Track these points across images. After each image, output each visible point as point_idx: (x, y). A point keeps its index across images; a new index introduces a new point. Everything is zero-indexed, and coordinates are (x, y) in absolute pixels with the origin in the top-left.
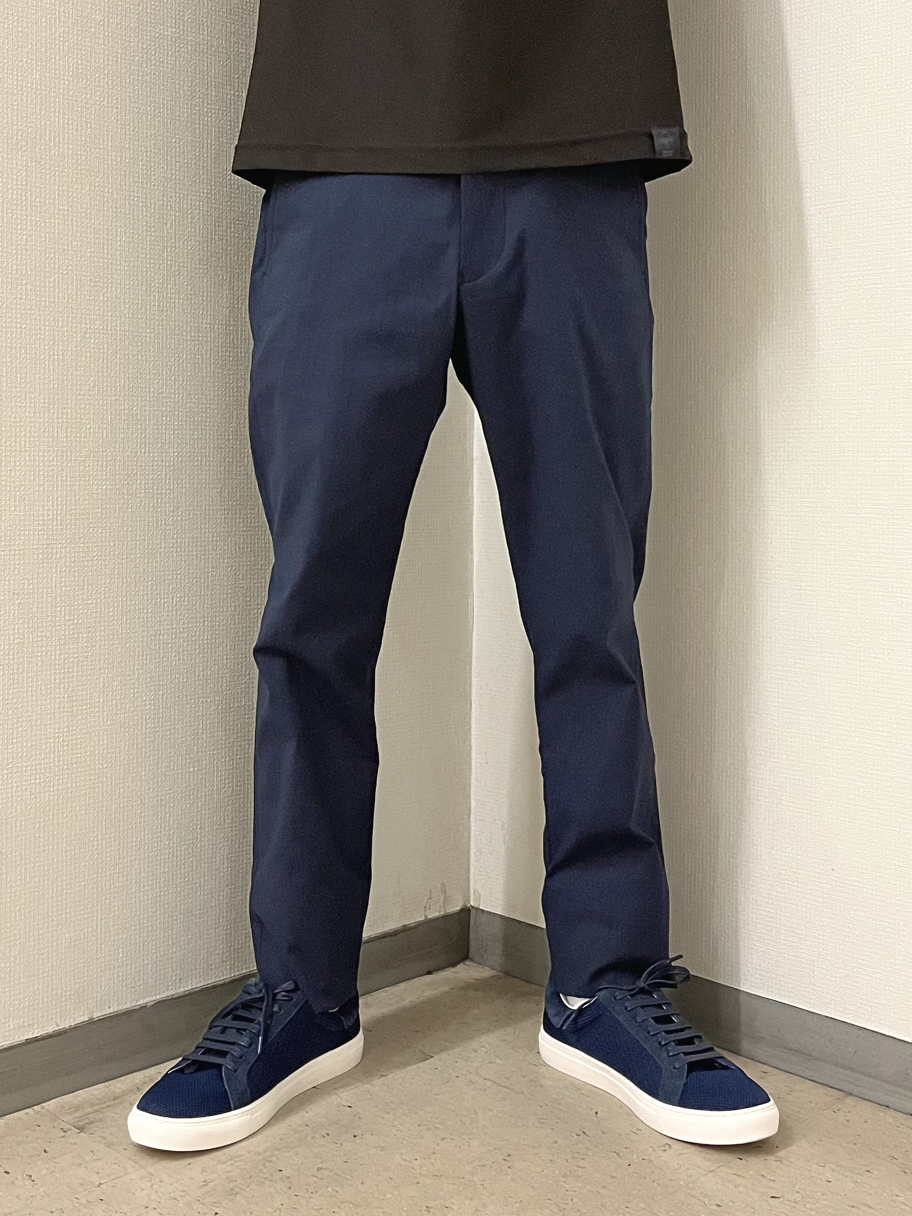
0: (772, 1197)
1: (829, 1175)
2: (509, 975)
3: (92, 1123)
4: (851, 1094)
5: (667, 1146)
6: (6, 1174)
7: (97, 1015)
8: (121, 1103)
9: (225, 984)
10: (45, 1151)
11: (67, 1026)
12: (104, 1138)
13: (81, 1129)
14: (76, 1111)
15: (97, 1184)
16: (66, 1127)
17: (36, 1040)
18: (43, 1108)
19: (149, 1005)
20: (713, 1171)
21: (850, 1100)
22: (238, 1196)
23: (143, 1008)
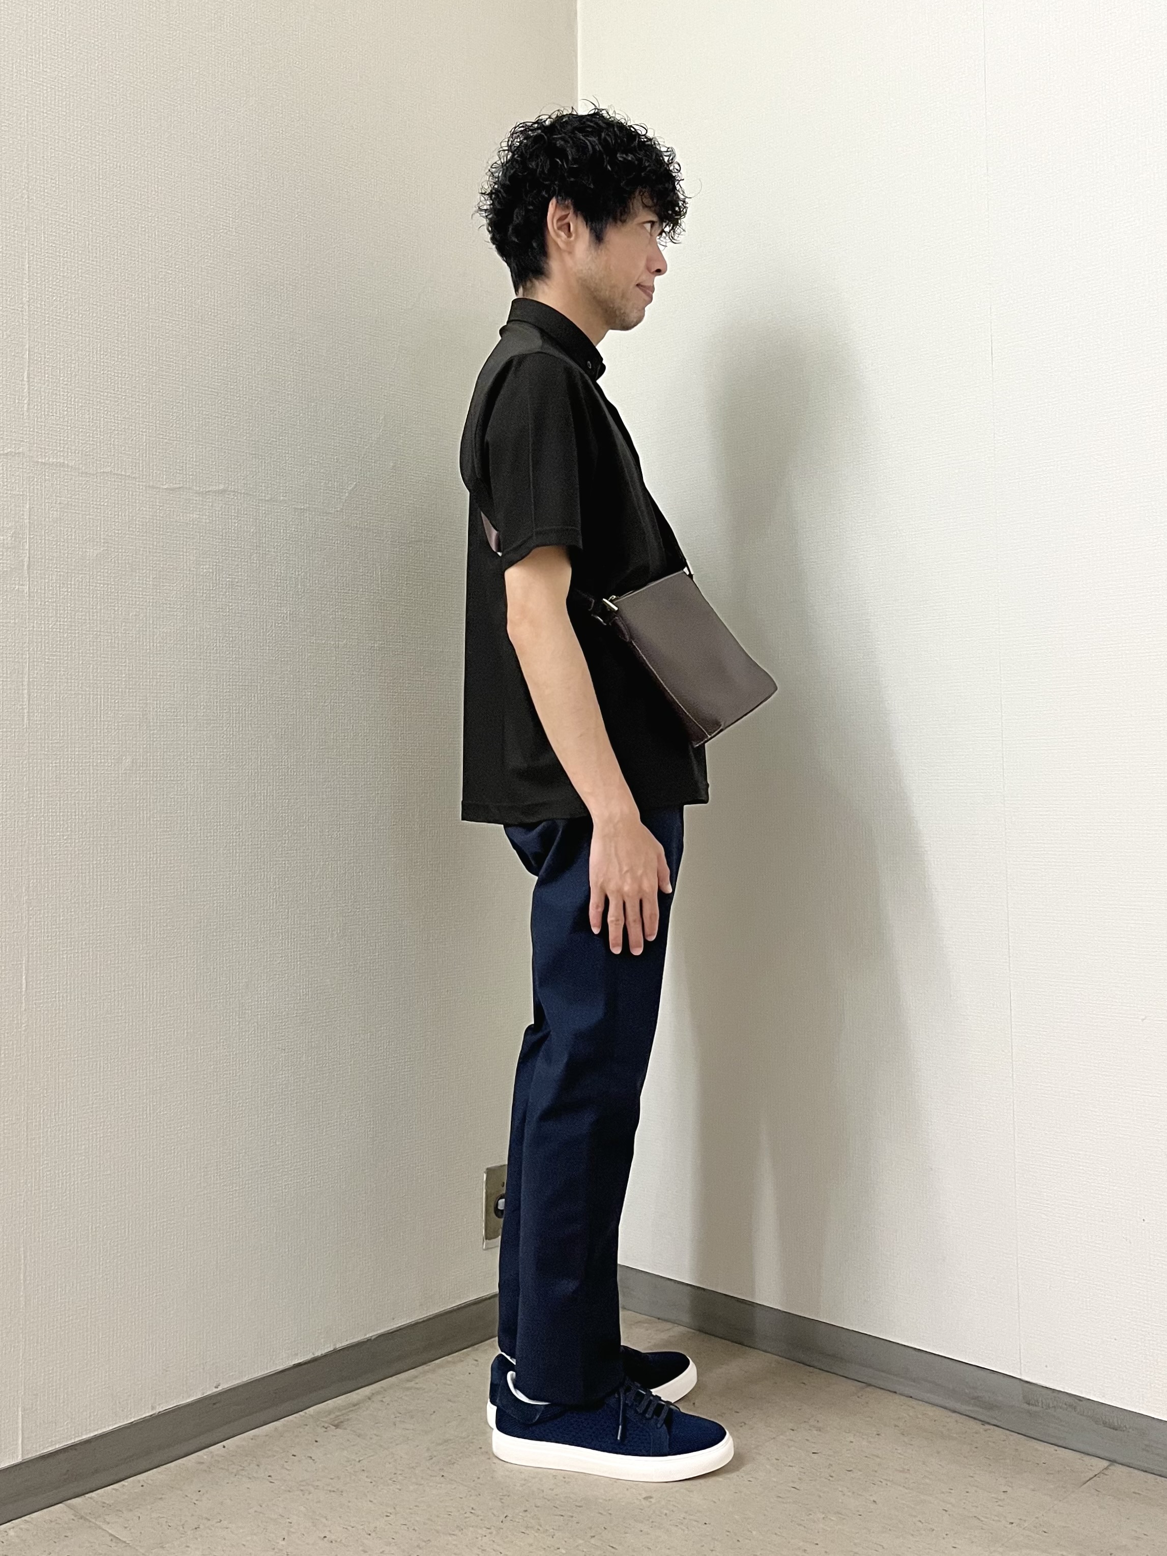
0: (814, 1453)
1: (852, 1439)
2: (625, 1309)
3: (342, 1422)
4: (870, 1385)
5: (743, 1424)
6: (293, 1457)
7: (339, 1346)
8: (359, 1408)
9: (424, 1321)
10: (316, 1441)
11: (320, 1354)
12: (354, 1431)
13: (337, 1426)
14: (329, 1414)
15: (358, 1460)
16: (326, 1425)
17: (299, 1365)
18: (306, 1413)
19: (373, 1338)
20: (774, 1438)
21: (869, 1389)
22: (455, 1465)
23: (369, 1340)
